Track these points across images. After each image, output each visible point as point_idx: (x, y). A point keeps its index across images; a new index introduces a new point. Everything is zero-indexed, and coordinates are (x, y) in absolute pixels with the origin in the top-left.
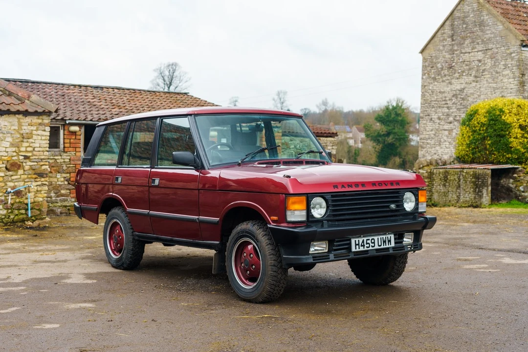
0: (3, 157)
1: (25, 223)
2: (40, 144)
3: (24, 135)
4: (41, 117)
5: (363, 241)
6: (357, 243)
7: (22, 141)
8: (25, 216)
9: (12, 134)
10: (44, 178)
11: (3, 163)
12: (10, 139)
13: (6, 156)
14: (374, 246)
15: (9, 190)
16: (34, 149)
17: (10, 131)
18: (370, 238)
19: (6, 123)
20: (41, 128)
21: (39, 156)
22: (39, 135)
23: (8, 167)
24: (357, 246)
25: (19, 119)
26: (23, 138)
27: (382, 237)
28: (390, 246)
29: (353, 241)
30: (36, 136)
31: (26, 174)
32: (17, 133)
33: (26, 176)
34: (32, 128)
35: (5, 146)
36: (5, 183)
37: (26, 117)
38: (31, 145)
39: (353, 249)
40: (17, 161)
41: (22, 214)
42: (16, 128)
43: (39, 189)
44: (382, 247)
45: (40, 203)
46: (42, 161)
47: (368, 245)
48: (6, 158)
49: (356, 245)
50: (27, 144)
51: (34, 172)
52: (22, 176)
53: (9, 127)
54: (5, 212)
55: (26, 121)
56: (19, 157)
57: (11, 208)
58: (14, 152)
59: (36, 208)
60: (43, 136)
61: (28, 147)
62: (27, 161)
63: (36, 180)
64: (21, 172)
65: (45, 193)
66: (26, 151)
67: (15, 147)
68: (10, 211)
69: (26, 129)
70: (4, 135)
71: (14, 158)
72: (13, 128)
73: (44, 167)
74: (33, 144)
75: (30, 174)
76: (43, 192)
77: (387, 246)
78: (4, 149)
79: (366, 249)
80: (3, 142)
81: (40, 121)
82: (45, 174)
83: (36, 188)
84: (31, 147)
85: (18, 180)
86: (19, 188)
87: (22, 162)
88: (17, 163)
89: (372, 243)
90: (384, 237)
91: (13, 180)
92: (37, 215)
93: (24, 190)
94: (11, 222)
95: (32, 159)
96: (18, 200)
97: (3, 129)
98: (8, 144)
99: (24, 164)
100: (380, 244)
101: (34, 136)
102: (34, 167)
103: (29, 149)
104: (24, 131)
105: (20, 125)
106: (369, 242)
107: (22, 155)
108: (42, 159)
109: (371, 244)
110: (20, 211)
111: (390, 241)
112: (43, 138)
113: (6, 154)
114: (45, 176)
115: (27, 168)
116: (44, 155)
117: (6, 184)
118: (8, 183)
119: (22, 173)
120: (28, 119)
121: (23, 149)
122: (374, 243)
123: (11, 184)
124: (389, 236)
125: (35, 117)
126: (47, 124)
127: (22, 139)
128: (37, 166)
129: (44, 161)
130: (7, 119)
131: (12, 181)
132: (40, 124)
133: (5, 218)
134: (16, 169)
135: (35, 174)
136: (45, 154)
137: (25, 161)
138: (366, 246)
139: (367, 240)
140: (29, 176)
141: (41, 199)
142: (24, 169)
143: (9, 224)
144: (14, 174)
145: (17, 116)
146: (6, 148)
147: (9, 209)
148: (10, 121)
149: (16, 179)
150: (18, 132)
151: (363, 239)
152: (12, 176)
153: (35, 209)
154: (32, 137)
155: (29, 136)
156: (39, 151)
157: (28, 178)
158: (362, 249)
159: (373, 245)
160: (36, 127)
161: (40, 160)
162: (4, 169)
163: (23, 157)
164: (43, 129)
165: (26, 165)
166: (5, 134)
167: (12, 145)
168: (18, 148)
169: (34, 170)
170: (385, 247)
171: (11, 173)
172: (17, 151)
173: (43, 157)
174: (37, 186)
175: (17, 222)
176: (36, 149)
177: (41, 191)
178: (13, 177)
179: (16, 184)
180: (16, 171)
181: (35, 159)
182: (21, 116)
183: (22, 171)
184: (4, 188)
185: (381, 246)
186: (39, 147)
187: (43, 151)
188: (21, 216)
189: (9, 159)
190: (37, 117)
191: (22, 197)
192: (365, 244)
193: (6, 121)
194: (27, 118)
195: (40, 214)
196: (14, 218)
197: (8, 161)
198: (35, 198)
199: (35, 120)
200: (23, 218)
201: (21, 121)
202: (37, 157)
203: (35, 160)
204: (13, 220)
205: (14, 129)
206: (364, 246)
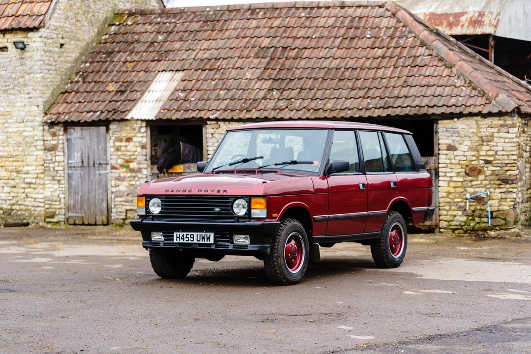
0: (461, 162)
1: (487, 233)
2: (503, 147)
3: (483, 138)
4: (502, 118)
5: (183, 235)
6: (178, 236)
7: (482, 145)
8: (487, 225)
9: (470, 137)
10: (509, 184)
11: (462, 168)
12: (468, 143)
13: (464, 161)
14: (193, 241)
15: (468, 196)
16: (496, 153)
17: (468, 134)
18: (190, 234)
19: (464, 126)
20: (503, 129)
21: (503, 160)
22: (501, 137)
23: (467, 172)
24: (178, 239)
25: (477, 121)
26: (483, 141)
27: (201, 234)
28: (208, 242)
29: (175, 234)
30: (497, 139)
31: (487, 180)
32: (475, 136)
33: (488, 182)
34: (493, 130)
35: (463, 150)
36: (465, 188)
37: (485, 118)
38: (492, 148)
39: (175, 241)
40: (476, 166)
41: (484, 222)
42: (475, 131)
43: (504, 196)
44: (201, 242)
45: (506, 212)
46: (506, 166)
47: (187, 239)
48: (465, 162)
49: (177, 237)
50: (487, 148)
51: (497, 178)
52: (483, 182)
53: (467, 130)
54: (464, 218)
55: (485, 123)
56: (479, 162)
57: (472, 215)
58: (473, 156)
59: (500, 216)
60: (506, 138)
61: (489, 150)
62: (489, 165)
63: (501, 186)
64: (481, 177)
65: (511, 201)
66: (487, 155)
67: (474, 151)
68: (470, 218)
69: (485, 132)
70: (462, 139)
71: (473, 163)
72: (472, 130)
73: (509, 173)
74: (495, 147)
75: (493, 180)
76: (508, 200)
77: (206, 242)
78: (462, 153)
79: (185, 241)
80: (461, 145)
81: (502, 122)
82: (509, 180)
83: (500, 195)
84: (492, 150)
85: (478, 186)
86: (480, 194)
87: (483, 167)
88: (477, 168)
89: (191, 237)
90: (203, 234)
91: (474, 185)
92: (501, 225)
93: (485, 197)
94: (471, 230)
95: (494, 164)
96: (478, 207)
97: (461, 132)
98: (466, 148)
99: (485, 169)
100: (199, 240)
101: (495, 138)
102: (496, 173)
103: (490, 153)
104: (484, 133)
105: (478, 127)
106: (189, 236)
107: (482, 160)
108: (506, 164)
109: (190, 239)
110: (482, 219)
111: (209, 238)
112: (507, 140)
113: (465, 159)
114: (510, 182)
115: (488, 173)
116: (508, 159)
117: (466, 190)
118: (467, 189)
119: (483, 179)
120: (488, 121)
121: (482, 153)
122: (193, 238)
123: (471, 190)
124: (208, 234)
125: (496, 118)
126: (510, 125)
127: (481, 142)
128: (501, 171)
129: (509, 165)
130: (464, 121)
131: (471, 186)
132: (502, 126)
133: (465, 225)
134: (476, 174)
135: (498, 180)
136: (510, 158)
137: (486, 165)
138: (185, 239)
139: (187, 235)
140: (492, 182)
141: (507, 208)
142: (485, 174)
143: (469, 232)
144: (475, 179)
145: (475, 118)
146: (464, 152)
147: (470, 216)
148: (468, 123)
149: (477, 185)
150: (476, 134)
151: (183, 233)
152: (471, 181)
153: (499, 218)
154: (493, 140)
155: (491, 138)
156: (503, 155)
157: (490, 184)
158: (181, 241)
159: (192, 239)
160: (497, 129)
161: (505, 165)
162: (463, 174)
163: (483, 162)
164: (506, 130)
165: (488, 170)
166: (462, 137)
167: (471, 149)
168: (478, 151)
169: (497, 175)
170: (203, 242)
171: (470, 178)
172: (477, 156)
173: (507, 162)
174: (501, 193)
175: (478, 230)
176: (498, 153)
177: (505, 199)
178: (473, 183)
179: (477, 190)
180: (477, 176)
181: (498, 163)
182: (479, 118)
183: (484, 176)
184: (463, 193)
185: (199, 241)
186: (503, 150)
187: (508, 155)
188: (483, 225)
189: (468, 164)
190: (498, 118)
191: (484, 205)
192: (185, 238)
193: (464, 123)
194: (486, 120)
195: (506, 224)
196: (474, 226)
197: (467, 166)
198: (500, 206)
199: (496, 121)
200: (485, 227)
201: (480, 123)
202: (500, 162)
203: (497, 165)
204: (473, 228)
205: (473, 132)
206: (184, 239)
